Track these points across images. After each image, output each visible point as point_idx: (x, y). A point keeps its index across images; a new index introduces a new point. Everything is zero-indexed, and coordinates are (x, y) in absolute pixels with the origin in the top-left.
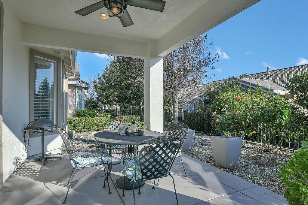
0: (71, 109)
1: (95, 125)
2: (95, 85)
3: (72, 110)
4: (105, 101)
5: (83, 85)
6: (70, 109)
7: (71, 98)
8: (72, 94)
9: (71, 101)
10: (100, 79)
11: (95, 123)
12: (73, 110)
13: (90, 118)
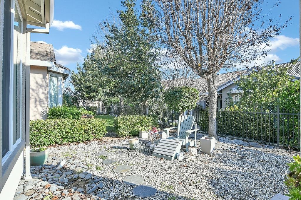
0: (43, 105)
1: (83, 132)
2: (73, 77)
3: (43, 107)
4: (86, 96)
5: (61, 70)
6: (40, 105)
7: (42, 89)
8: (44, 82)
9: (43, 93)
10: (79, 69)
11: (84, 128)
12: (45, 107)
13: (75, 121)
